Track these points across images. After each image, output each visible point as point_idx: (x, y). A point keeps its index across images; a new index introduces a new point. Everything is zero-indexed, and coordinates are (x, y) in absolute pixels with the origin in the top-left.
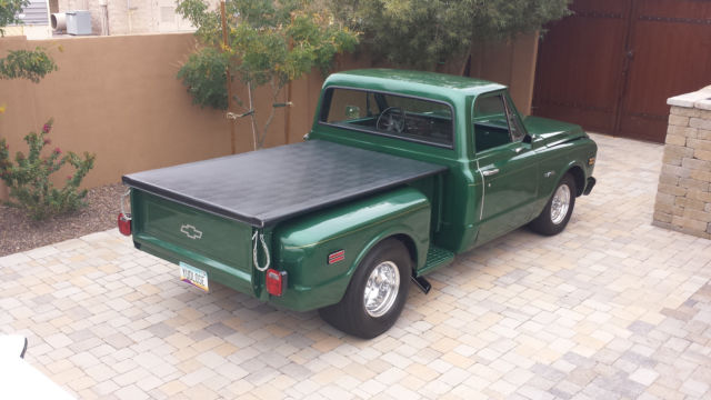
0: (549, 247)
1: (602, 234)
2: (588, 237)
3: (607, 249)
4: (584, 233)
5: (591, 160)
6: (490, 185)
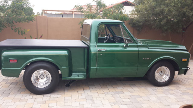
5: (183, 59)
6: (101, 54)
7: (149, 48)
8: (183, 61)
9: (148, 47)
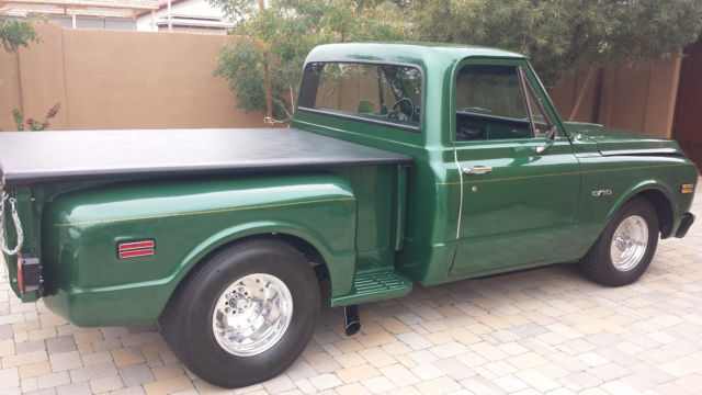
0: (601, 300)
1: (692, 293)
2: (669, 294)
3: (690, 313)
4: (665, 289)
5: (684, 186)
6: (474, 189)
7: (604, 153)
8: (684, 191)
9: (598, 148)
